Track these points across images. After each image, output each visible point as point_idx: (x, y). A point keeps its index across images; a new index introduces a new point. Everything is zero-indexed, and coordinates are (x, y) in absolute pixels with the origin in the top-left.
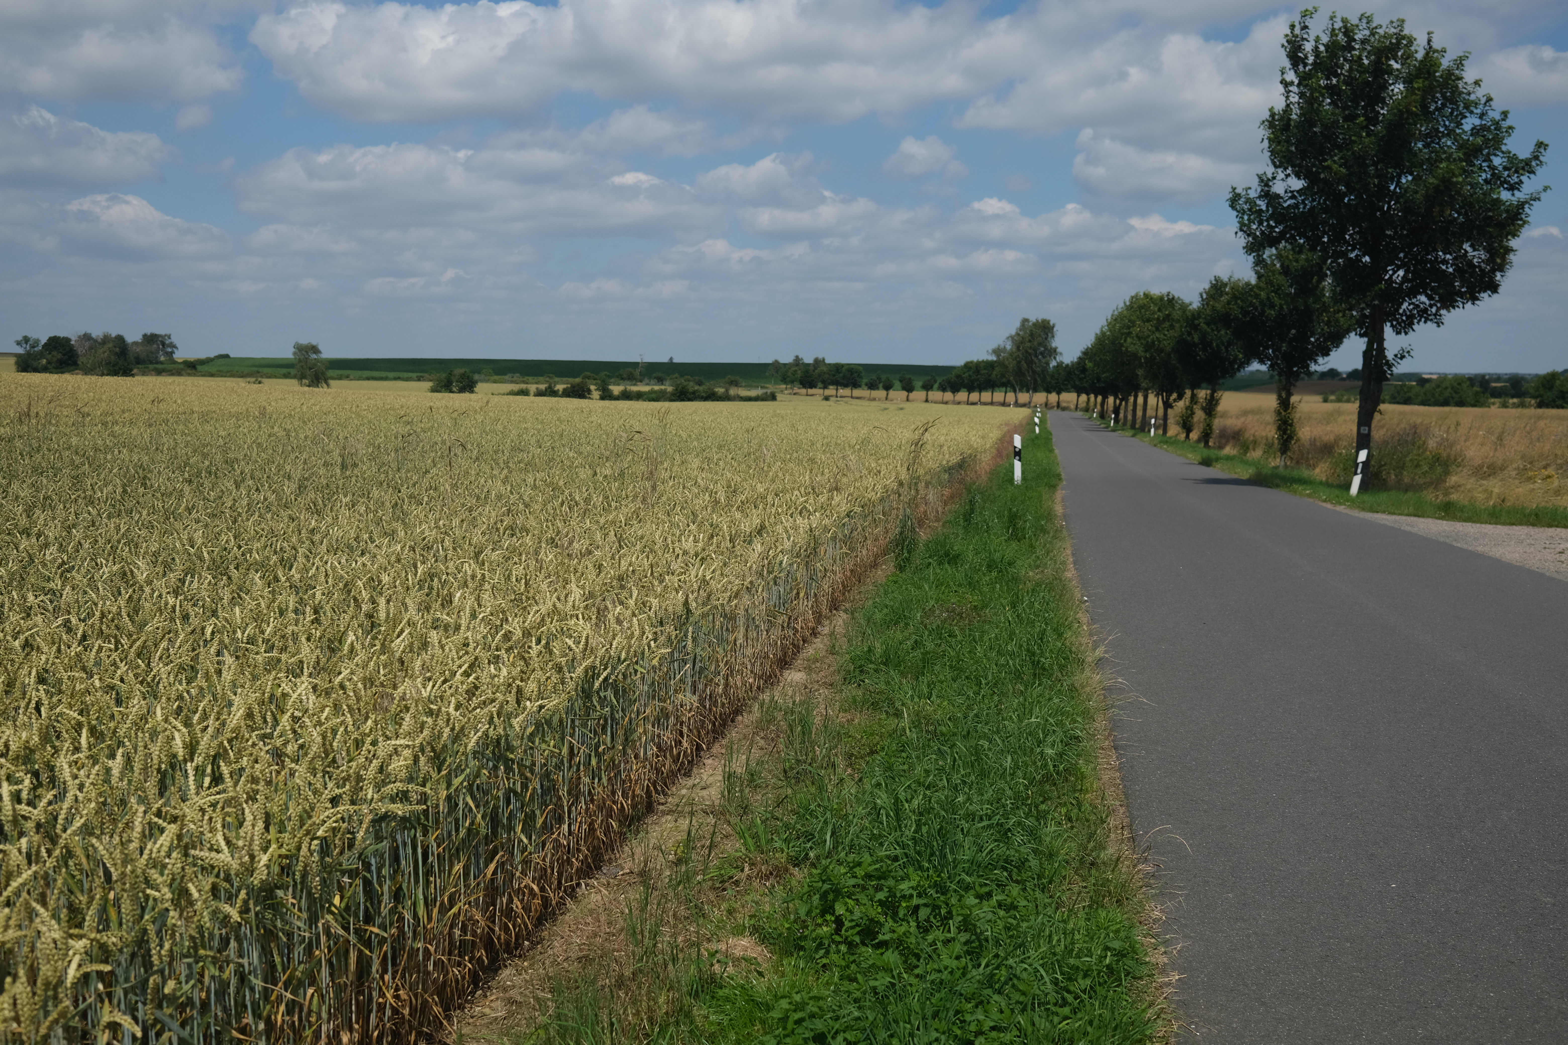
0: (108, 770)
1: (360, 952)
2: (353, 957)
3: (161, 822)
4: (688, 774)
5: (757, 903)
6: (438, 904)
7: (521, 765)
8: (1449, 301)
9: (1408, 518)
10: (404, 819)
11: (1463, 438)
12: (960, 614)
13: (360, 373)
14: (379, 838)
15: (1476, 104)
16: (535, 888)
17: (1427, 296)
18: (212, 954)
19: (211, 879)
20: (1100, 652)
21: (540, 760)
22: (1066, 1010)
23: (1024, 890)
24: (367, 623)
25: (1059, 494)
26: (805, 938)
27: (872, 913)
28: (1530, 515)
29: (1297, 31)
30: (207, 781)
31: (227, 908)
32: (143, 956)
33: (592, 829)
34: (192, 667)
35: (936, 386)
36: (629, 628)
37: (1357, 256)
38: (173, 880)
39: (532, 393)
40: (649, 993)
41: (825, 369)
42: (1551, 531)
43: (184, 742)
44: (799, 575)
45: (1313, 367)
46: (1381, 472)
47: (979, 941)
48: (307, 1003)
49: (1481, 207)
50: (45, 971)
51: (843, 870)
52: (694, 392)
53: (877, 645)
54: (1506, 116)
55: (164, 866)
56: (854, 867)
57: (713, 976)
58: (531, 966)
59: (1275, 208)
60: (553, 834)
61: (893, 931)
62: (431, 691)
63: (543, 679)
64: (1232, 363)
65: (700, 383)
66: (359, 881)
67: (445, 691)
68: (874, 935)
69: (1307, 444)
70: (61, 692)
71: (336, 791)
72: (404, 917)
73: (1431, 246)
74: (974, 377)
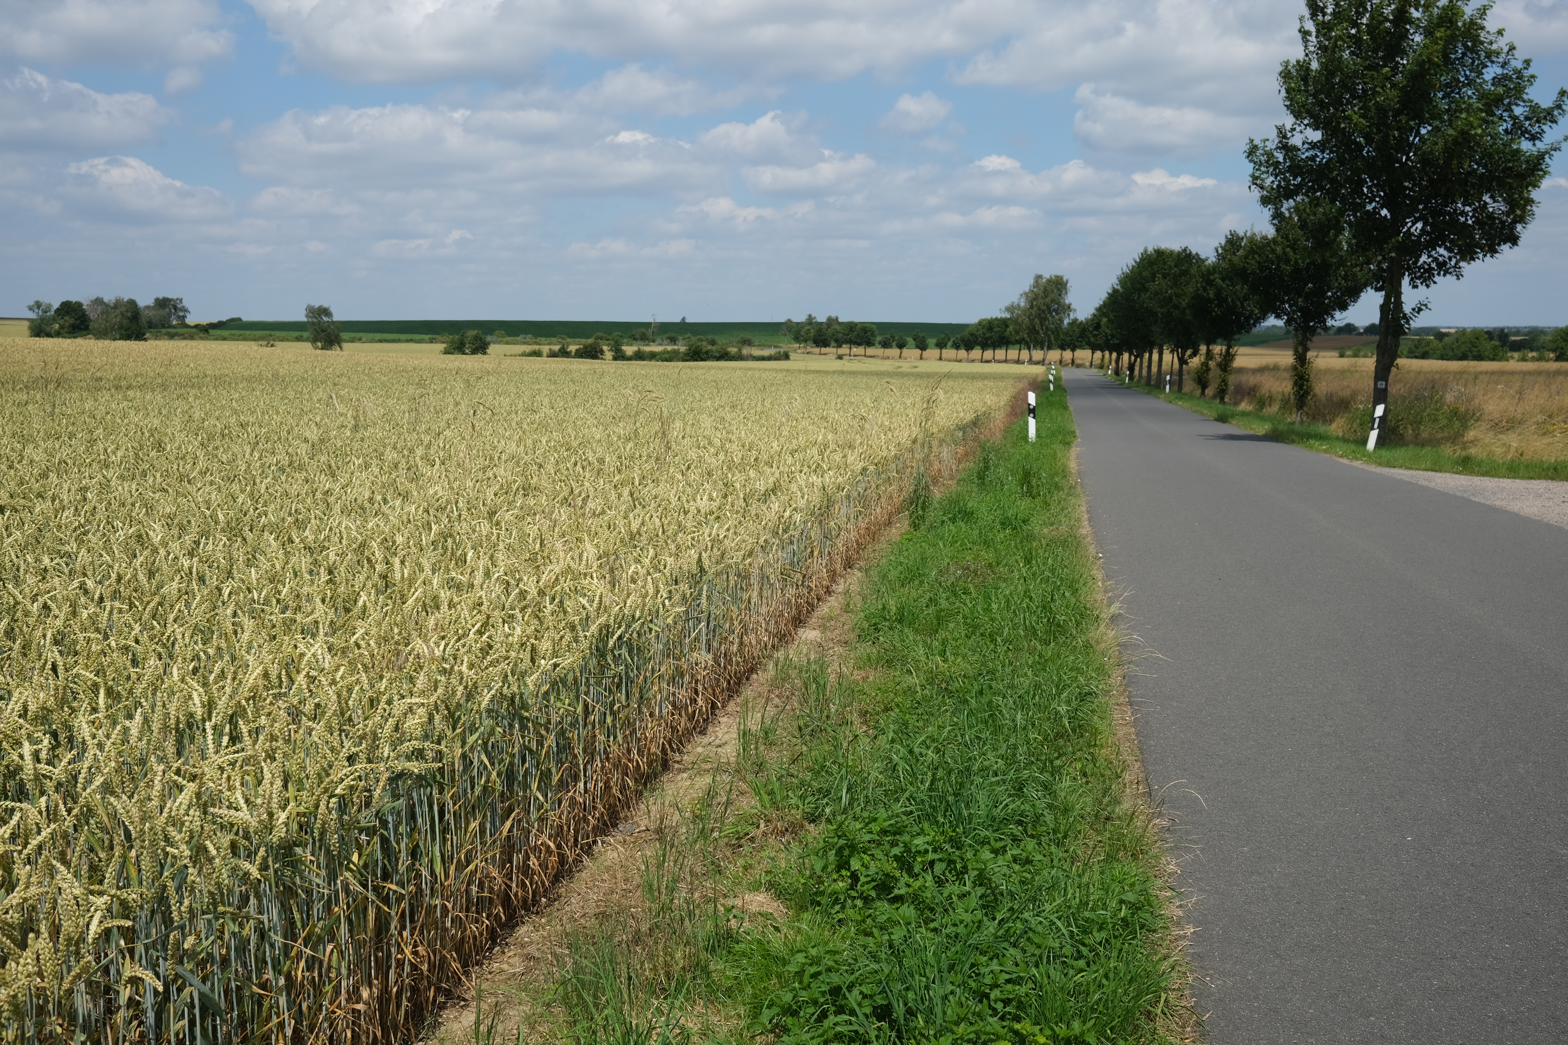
0: (126, 730)
1: (378, 908)
2: (371, 914)
3: (180, 779)
4: (703, 732)
5: (772, 859)
6: (455, 861)
7: (536, 724)
8: (1468, 253)
9: (1425, 473)
10: (420, 777)
11: (1481, 392)
12: (975, 572)
13: (371, 335)
14: (396, 796)
15: (1498, 54)
16: (552, 845)
17: (1446, 248)
18: (231, 910)
19: (231, 836)
20: (1114, 609)
21: (555, 718)
22: (1082, 963)
23: (1039, 844)
24: (381, 584)
25: (1074, 451)
26: (820, 893)
27: (888, 868)
28: (1548, 469)
30: (225, 739)
31: (247, 866)
32: (163, 913)
33: (607, 787)
34: (208, 629)
35: (950, 343)
36: (643, 587)
37: (1374, 208)
38: (191, 837)
39: (545, 354)
40: (665, 947)
41: (838, 328)
43: (202, 702)
44: (813, 534)
45: (1330, 322)
46: (1398, 427)
47: (994, 895)
48: (326, 959)
49: (1500, 158)
50: (67, 926)
51: (858, 826)
52: (707, 352)
53: (892, 602)
54: (1529, 65)
55: (183, 824)
56: (869, 823)
57: (729, 932)
58: (549, 922)
59: (1292, 160)
60: (569, 791)
61: (908, 886)
62: (444, 650)
63: (557, 637)
64: (1247, 319)
65: (713, 343)
66: (376, 839)
67: (458, 650)
68: (890, 890)
69: (1323, 399)
70: (76, 653)
71: (353, 749)
72: (421, 874)
73: (1450, 198)
74: (988, 334)
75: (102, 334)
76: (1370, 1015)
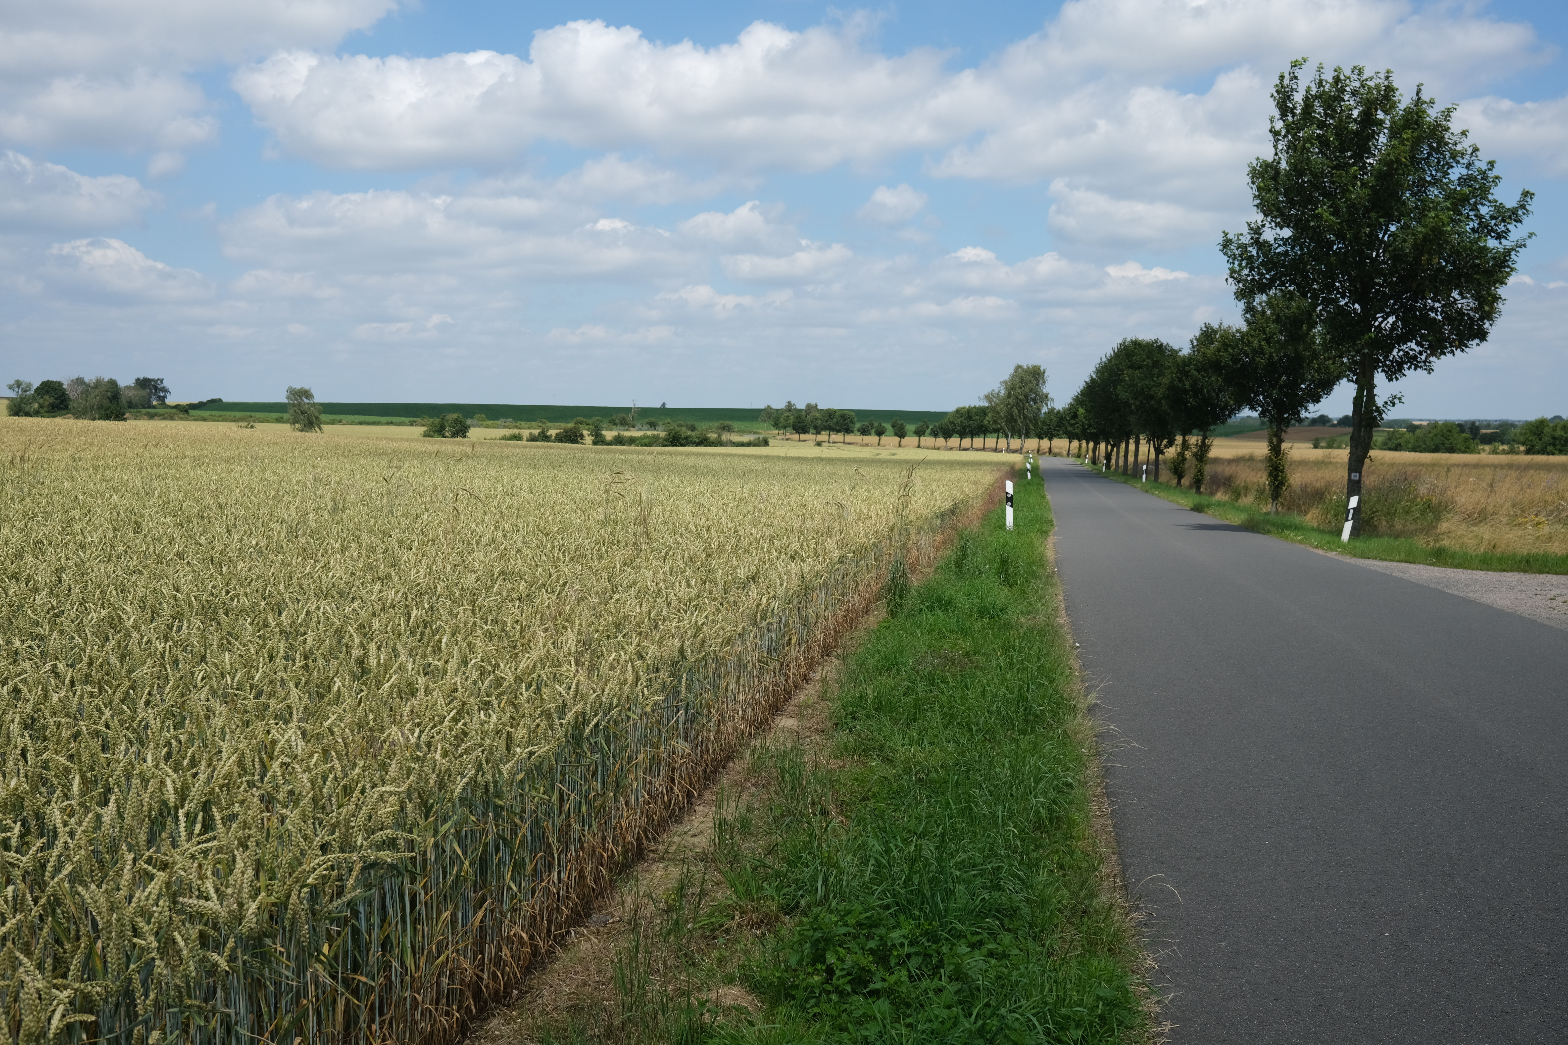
0: (99, 817)
1: (348, 1001)
2: (341, 1006)
3: (150, 868)
4: (679, 821)
5: (747, 951)
6: (426, 952)
7: (510, 810)
8: (1438, 347)
9: (1399, 564)
10: (392, 866)
11: (1454, 484)
12: (953, 661)
13: (352, 417)
14: (368, 886)
15: (1463, 155)
16: (524, 935)
17: (1418, 344)
18: (197, 1003)
19: (201, 927)
20: (1092, 698)
21: (530, 806)
23: (1016, 938)
24: (356, 669)
25: (1051, 540)
26: (797, 987)
27: (863, 962)
28: (1521, 562)
29: (1286, 81)
30: (198, 827)
31: (215, 957)
32: (128, 1006)
33: (581, 875)
35: (928, 431)
36: (622, 674)
37: (1347, 303)
38: (160, 928)
39: (525, 439)
40: (638, 1042)
41: (818, 415)
42: (1542, 578)
43: (175, 789)
44: (791, 621)
45: (1303, 414)
46: (1372, 518)
47: (971, 990)
49: (1468, 255)
50: (28, 1021)
51: (834, 919)
52: (686, 438)
53: (869, 691)
54: (1493, 166)
55: (151, 915)
56: (845, 915)
57: (702, 1025)
58: (520, 1015)
59: (1264, 255)
60: (542, 881)
61: (884, 980)
62: (419, 737)
63: (533, 726)
64: (1223, 409)
65: (693, 429)
66: (348, 929)
67: (433, 737)
68: (866, 984)
69: (1298, 490)
70: (45, 739)
71: (326, 838)
72: (391, 966)
73: (1419, 294)
74: (966, 423)
75: (80, 414)
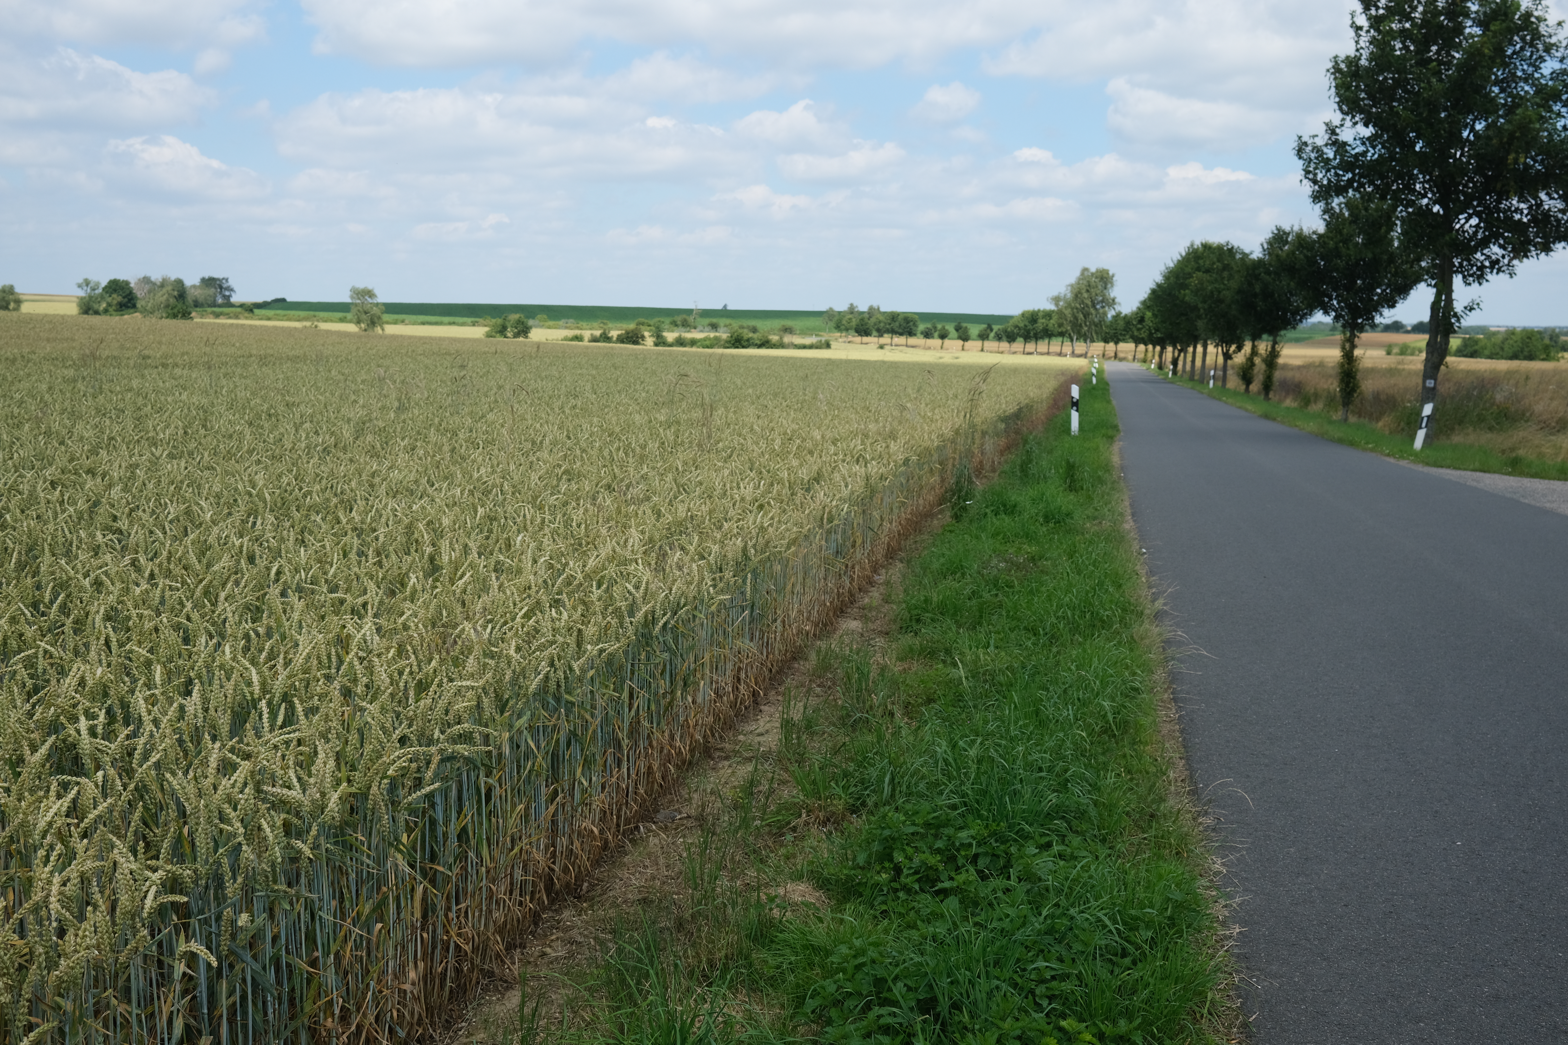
0: (182, 708)
1: (425, 889)
2: (418, 894)
3: (234, 757)
4: (745, 720)
5: (815, 849)
6: (500, 844)
7: (581, 706)
8: (1521, 250)
9: (1473, 473)
10: (468, 760)
11: (1532, 393)
12: (1018, 565)
13: (415, 317)
14: (446, 779)
15: (1557, 48)
16: (595, 829)
17: (1500, 246)
18: (282, 887)
19: (284, 815)
20: (1159, 604)
21: (600, 703)
22: (1127, 961)
23: (1084, 840)
24: (428, 566)
25: (1116, 447)
26: (865, 884)
27: (931, 861)
30: (280, 719)
31: (299, 844)
32: (217, 888)
33: (650, 772)
34: (257, 608)
35: (992, 335)
36: (688, 574)
37: (1427, 204)
38: (246, 815)
39: (586, 339)
40: (708, 935)
41: (881, 318)
44: (856, 523)
45: (1378, 319)
46: (1447, 427)
47: (1040, 891)
48: (374, 938)
50: (124, 901)
51: (901, 818)
52: (748, 340)
53: (934, 595)
55: (237, 803)
56: (913, 815)
57: (771, 920)
58: (591, 907)
59: (1342, 156)
60: (612, 776)
61: (952, 879)
62: (492, 633)
63: (604, 624)
64: (1294, 313)
65: (755, 330)
66: (426, 820)
67: (505, 633)
68: (934, 883)
69: (1370, 397)
70: (128, 629)
71: (405, 731)
72: (467, 858)
73: (1504, 195)
74: (1030, 327)
75: (148, 313)
76: (1420, 1021)
